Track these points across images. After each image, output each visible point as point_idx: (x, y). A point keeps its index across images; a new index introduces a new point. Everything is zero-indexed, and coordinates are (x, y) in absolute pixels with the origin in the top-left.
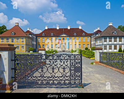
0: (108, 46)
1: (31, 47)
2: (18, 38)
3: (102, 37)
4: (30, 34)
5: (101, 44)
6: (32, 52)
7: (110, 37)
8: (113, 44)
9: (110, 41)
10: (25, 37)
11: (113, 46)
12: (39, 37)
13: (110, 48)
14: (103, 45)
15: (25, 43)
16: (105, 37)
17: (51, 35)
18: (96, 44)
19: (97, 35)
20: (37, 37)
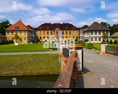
0: (94, 38)
1: (31, 39)
2: (21, 31)
3: (90, 31)
4: (30, 28)
5: (89, 36)
6: (32, 43)
7: (96, 31)
8: (98, 37)
9: (96, 34)
10: (27, 30)
11: (98, 38)
12: (37, 30)
13: (96, 40)
14: (90, 37)
15: (26, 36)
16: (92, 31)
17: (47, 29)
18: (84, 37)
19: (85, 29)
20: (35, 30)
